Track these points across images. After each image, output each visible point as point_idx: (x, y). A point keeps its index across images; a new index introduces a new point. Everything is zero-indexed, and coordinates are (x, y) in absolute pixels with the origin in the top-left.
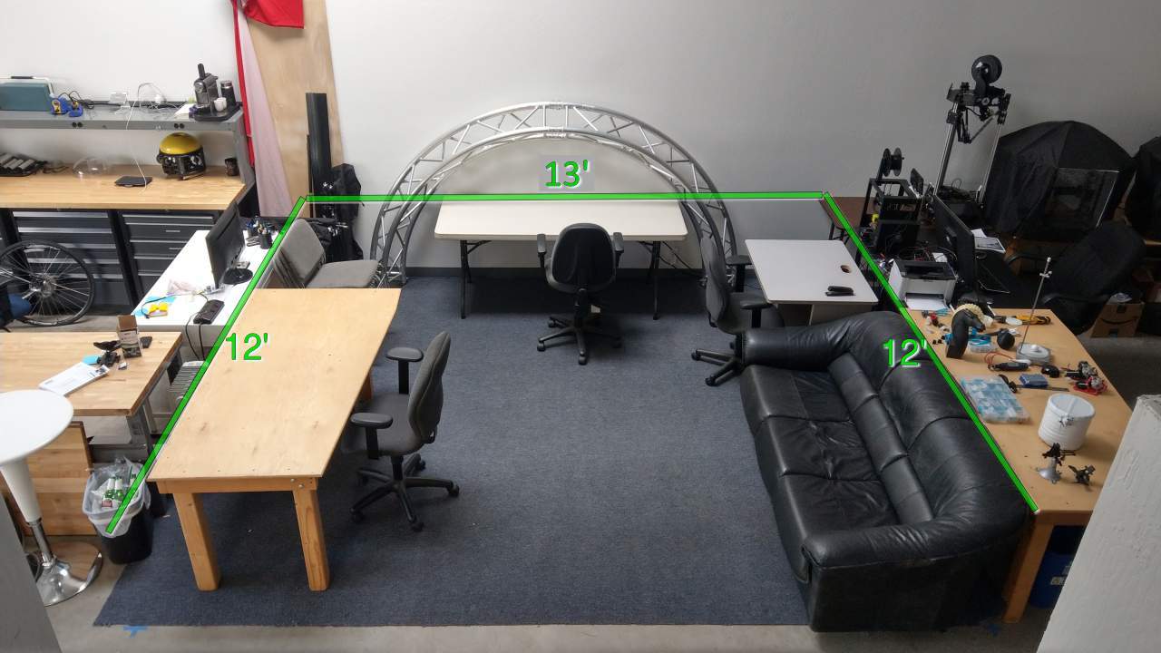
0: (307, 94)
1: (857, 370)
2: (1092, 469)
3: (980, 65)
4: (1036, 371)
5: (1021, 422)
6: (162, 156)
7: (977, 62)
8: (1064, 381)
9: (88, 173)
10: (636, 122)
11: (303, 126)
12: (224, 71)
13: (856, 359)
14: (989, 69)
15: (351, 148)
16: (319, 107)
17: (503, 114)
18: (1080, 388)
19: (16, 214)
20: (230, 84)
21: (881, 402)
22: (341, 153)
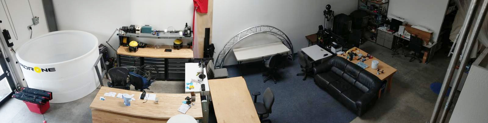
0: (206, 29)
1: (337, 69)
2: (383, 70)
3: (327, 7)
4: (363, 58)
5: (368, 67)
6: (174, 44)
7: (327, 6)
8: (367, 58)
9: (157, 48)
10: (274, 28)
11: (204, 36)
12: (190, 24)
13: (336, 67)
14: (329, 7)
15: (213, 40)
16: (208, 31)
17: (248, 30)
18: (370, 58)
19: (145, 58)
20: (190, 27)
21: (346, 73)
22: (211, 41)
